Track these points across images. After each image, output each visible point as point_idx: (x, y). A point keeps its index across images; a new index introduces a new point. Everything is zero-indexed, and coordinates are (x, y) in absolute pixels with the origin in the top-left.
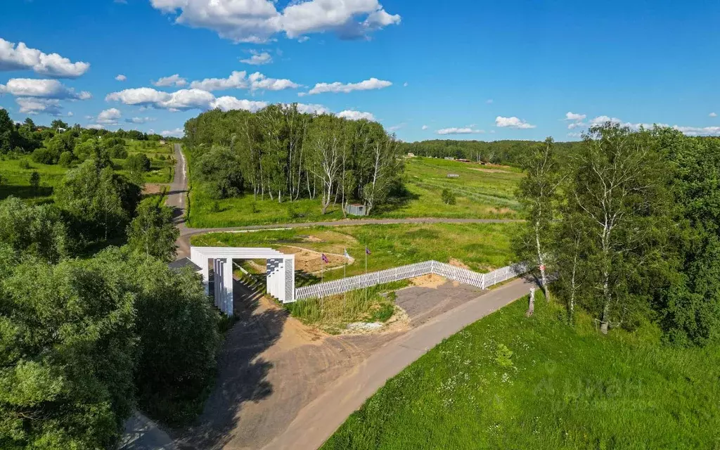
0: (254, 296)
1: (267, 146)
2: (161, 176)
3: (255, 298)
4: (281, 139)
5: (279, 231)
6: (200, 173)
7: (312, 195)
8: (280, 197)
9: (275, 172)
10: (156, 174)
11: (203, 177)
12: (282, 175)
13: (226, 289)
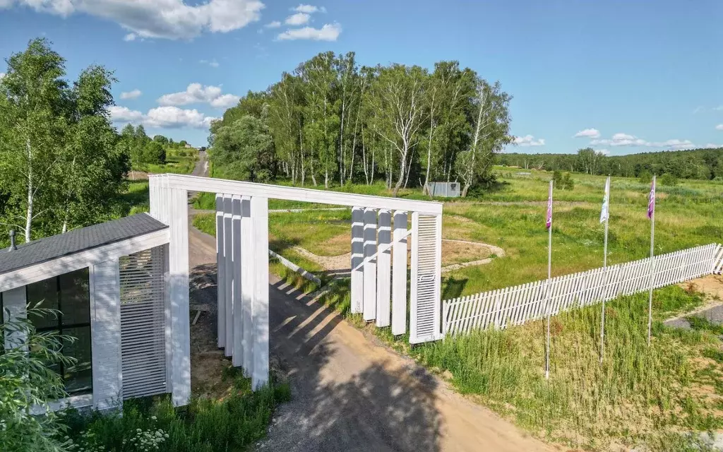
0: (319, 319)
1: (311, 110)
2: (177, 168)
3: (320, 327)
4: (331, 100)
5: (338, 211)
6: (221, 149)
7: (370, 179)
8: (326, 180)
9: (322, 144)
10: (172, 166)
11: (224, 154)
12: (332, 148)
13: (248, 303)
